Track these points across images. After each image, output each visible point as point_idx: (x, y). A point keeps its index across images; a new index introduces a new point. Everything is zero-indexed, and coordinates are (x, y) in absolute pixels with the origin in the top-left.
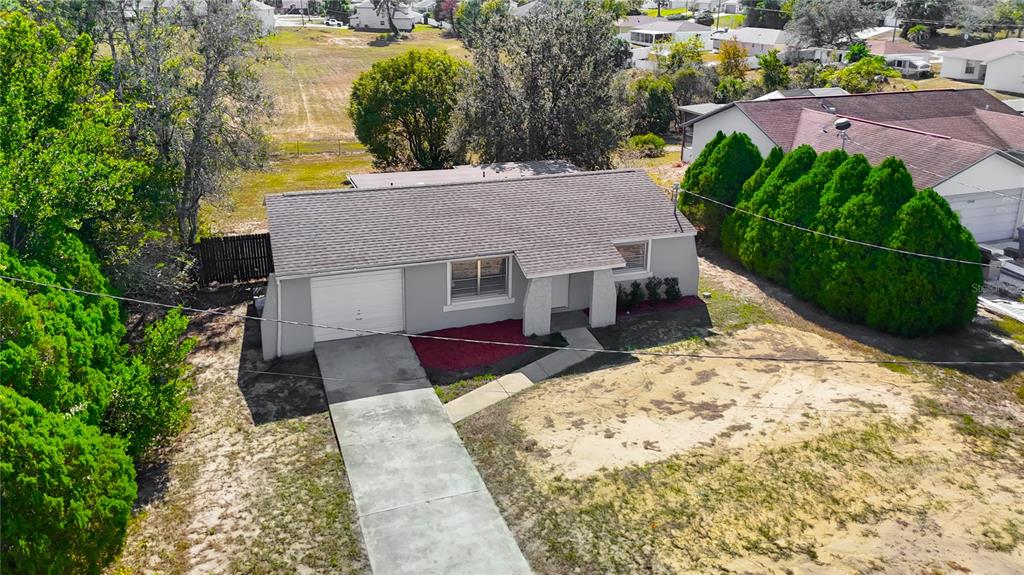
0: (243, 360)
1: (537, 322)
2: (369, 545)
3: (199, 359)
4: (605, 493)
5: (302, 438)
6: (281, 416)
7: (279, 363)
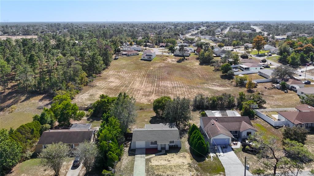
0: (129, 149)
1: (159, 148)
2: (134, 167)
3: (125, 148)
4: (154, 166)
5: (132, 158)
6: (131, 155)
7: (132, 149)
